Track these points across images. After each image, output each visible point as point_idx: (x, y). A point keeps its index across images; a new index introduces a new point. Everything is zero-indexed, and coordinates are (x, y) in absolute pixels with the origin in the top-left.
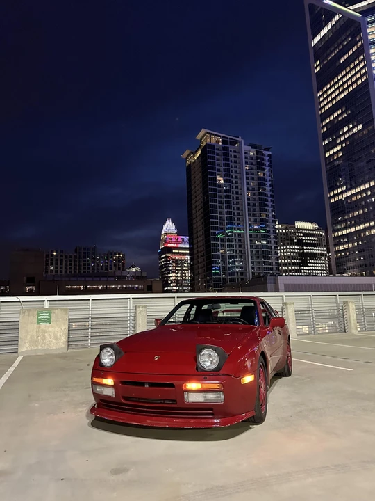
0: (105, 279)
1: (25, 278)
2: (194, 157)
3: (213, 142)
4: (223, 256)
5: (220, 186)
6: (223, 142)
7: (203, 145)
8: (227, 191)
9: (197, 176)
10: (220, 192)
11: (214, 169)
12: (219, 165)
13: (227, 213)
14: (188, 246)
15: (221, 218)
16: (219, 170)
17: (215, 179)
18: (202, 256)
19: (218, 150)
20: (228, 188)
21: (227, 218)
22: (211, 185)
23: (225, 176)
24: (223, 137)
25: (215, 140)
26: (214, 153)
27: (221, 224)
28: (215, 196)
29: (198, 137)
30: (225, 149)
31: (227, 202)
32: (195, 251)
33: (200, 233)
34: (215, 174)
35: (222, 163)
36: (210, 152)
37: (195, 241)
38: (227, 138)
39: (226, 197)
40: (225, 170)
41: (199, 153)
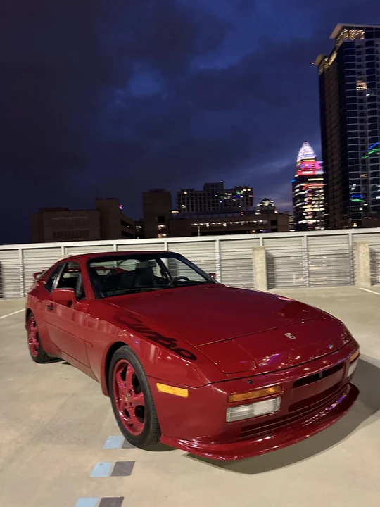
0: (231, 215)
1: (156, 218)
2: (328, 61)
3: (352, 38)
4: (365, 181)
5: (361, 93)
6: (366, 36)
7: (340, 44)
8: (370, 99)
9: (332, 87)
10: (361, 101)
11: (353, 73)
12: (360, 67)
13: (371, 127)
14: (321, 173)
15: (363, 135)
16: (360, 74)
17: (355, 86)
18: (338, 183)
19: (359, 47)
20: (373, 95)
21: (371, 134)
22: (349, 93)
23: (369, 79)
24: (366, 29)
25: (355, 35)
26: (353, 52)
27: (363, 141)
28: (355, 107)
29: (333, 36)
30: (369, 44)
31: (370, 113)
32: (330, 178)
33: (335, 156)
34: (355, 80)
35: (364, 63)
36: (348, 52)
37: (330, 166)
38: (372, 29)
39: (370, 106)
40: (368, 72)
41: (334, 57)
